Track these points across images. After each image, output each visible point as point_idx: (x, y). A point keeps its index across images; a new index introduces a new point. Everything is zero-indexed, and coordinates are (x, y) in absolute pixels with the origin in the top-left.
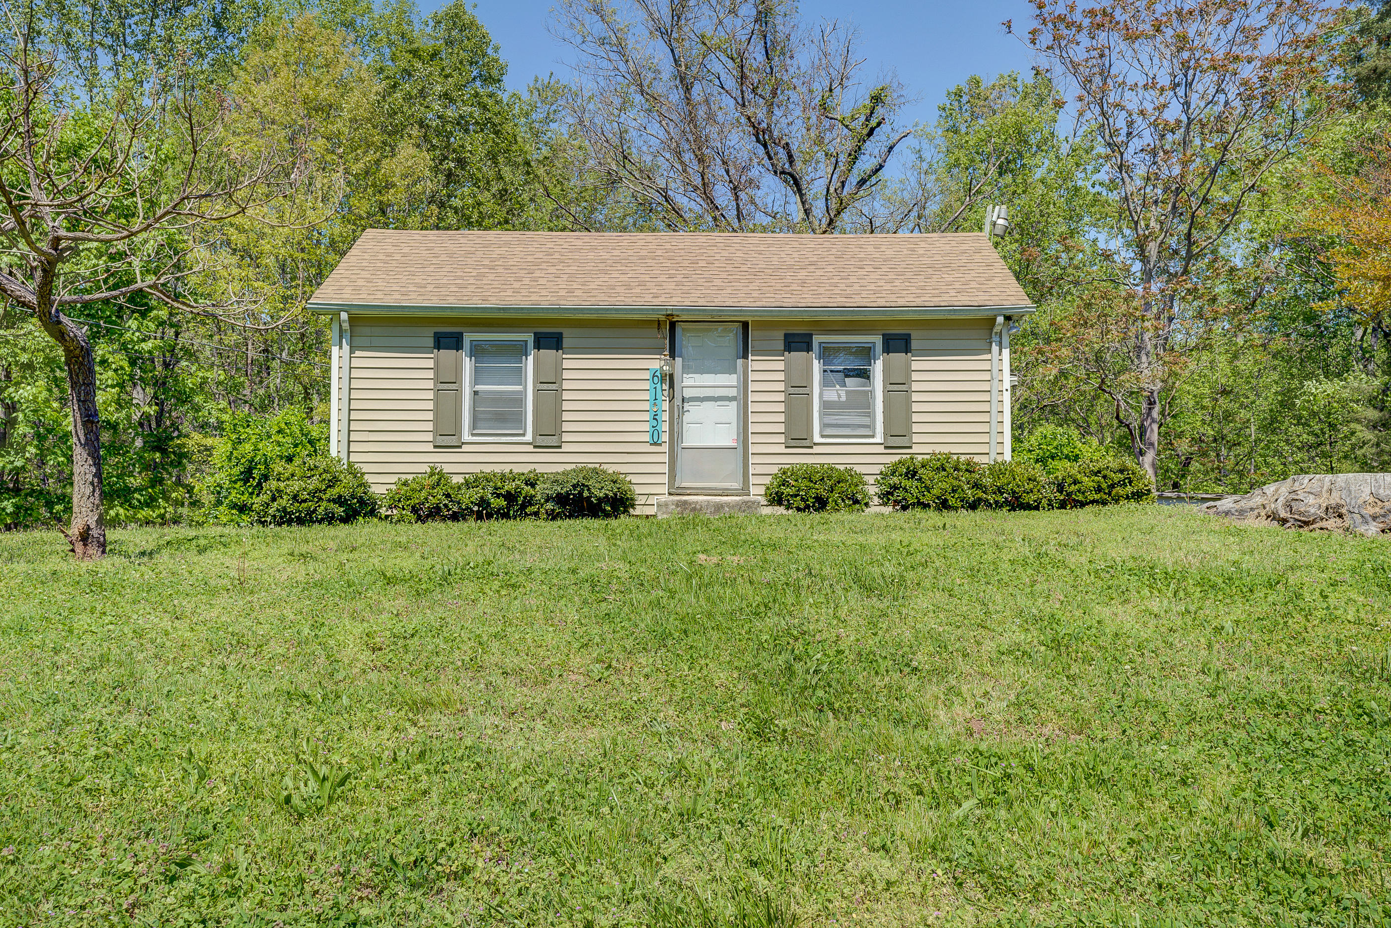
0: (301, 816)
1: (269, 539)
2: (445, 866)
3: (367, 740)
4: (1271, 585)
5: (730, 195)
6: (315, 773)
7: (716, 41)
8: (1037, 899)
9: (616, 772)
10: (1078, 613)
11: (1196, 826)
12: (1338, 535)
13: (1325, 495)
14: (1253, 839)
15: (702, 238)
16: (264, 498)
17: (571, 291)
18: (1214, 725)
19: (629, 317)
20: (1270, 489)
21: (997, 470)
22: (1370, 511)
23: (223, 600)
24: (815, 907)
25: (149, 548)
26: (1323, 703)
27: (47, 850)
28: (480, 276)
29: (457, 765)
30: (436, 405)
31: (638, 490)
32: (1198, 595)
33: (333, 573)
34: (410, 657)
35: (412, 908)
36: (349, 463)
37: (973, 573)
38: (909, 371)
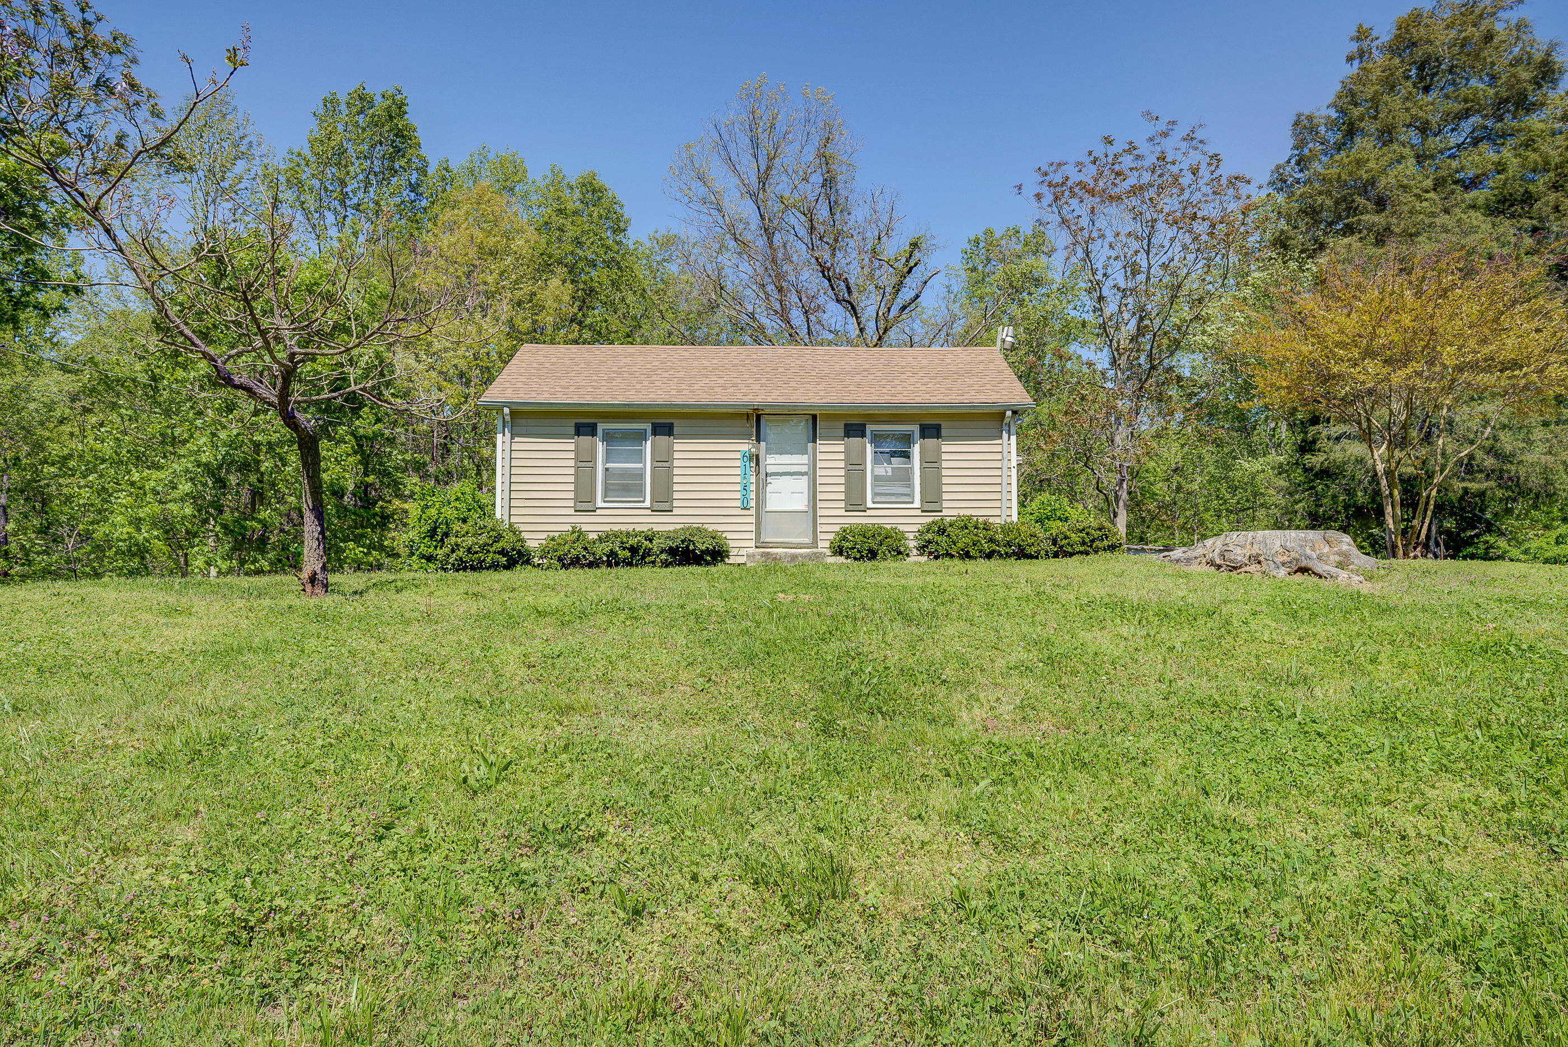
0: (475, 792)
1: (450, 582)
2: (585, 831)
3: (524, 736)
4: (1210, 615)
5: (802, 317)
6: (485, 760)
7: (792, 200)
8: (1034, 853)
9: (715, 761)
10: (1067, 637)
11: (1153, 796)
12: (1258, 576)
13: (1248, 547)
14: (1192, 805)
15: (780, 350)
16: (447, 550)
17: (680, 391)
18: (1167, 720)
19: (725, 410)
20: (1209, 542)
21: (1007, 529)
22: (1280, 559)
23: (415, 628)
24: (867, 862)
25: (360, 588)
26: (1246, 702)
27: (289, 815)
28: (610, 380)
29: (593, 755)
30: (576, 479)
31: (732, 544)
32: (1156, 623)
33: (498, 608)
34: (556, 672)
35: (560, 863)
36: (510, 524)
37: (988, 607)
38: (939, 453)
